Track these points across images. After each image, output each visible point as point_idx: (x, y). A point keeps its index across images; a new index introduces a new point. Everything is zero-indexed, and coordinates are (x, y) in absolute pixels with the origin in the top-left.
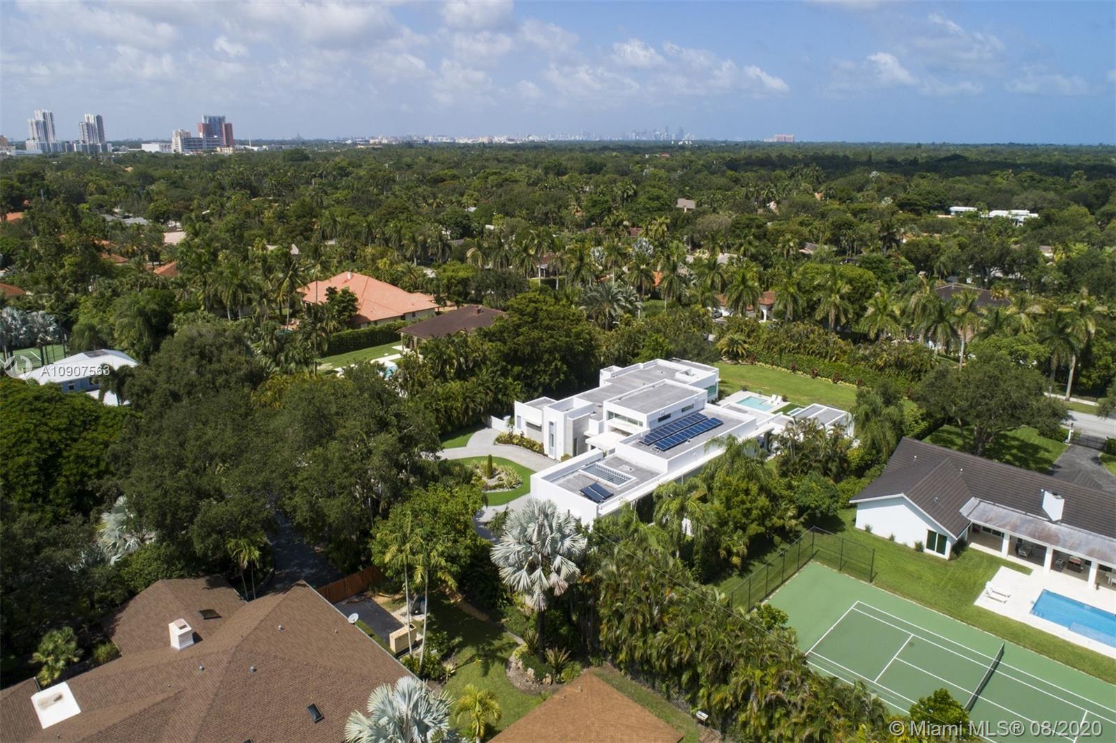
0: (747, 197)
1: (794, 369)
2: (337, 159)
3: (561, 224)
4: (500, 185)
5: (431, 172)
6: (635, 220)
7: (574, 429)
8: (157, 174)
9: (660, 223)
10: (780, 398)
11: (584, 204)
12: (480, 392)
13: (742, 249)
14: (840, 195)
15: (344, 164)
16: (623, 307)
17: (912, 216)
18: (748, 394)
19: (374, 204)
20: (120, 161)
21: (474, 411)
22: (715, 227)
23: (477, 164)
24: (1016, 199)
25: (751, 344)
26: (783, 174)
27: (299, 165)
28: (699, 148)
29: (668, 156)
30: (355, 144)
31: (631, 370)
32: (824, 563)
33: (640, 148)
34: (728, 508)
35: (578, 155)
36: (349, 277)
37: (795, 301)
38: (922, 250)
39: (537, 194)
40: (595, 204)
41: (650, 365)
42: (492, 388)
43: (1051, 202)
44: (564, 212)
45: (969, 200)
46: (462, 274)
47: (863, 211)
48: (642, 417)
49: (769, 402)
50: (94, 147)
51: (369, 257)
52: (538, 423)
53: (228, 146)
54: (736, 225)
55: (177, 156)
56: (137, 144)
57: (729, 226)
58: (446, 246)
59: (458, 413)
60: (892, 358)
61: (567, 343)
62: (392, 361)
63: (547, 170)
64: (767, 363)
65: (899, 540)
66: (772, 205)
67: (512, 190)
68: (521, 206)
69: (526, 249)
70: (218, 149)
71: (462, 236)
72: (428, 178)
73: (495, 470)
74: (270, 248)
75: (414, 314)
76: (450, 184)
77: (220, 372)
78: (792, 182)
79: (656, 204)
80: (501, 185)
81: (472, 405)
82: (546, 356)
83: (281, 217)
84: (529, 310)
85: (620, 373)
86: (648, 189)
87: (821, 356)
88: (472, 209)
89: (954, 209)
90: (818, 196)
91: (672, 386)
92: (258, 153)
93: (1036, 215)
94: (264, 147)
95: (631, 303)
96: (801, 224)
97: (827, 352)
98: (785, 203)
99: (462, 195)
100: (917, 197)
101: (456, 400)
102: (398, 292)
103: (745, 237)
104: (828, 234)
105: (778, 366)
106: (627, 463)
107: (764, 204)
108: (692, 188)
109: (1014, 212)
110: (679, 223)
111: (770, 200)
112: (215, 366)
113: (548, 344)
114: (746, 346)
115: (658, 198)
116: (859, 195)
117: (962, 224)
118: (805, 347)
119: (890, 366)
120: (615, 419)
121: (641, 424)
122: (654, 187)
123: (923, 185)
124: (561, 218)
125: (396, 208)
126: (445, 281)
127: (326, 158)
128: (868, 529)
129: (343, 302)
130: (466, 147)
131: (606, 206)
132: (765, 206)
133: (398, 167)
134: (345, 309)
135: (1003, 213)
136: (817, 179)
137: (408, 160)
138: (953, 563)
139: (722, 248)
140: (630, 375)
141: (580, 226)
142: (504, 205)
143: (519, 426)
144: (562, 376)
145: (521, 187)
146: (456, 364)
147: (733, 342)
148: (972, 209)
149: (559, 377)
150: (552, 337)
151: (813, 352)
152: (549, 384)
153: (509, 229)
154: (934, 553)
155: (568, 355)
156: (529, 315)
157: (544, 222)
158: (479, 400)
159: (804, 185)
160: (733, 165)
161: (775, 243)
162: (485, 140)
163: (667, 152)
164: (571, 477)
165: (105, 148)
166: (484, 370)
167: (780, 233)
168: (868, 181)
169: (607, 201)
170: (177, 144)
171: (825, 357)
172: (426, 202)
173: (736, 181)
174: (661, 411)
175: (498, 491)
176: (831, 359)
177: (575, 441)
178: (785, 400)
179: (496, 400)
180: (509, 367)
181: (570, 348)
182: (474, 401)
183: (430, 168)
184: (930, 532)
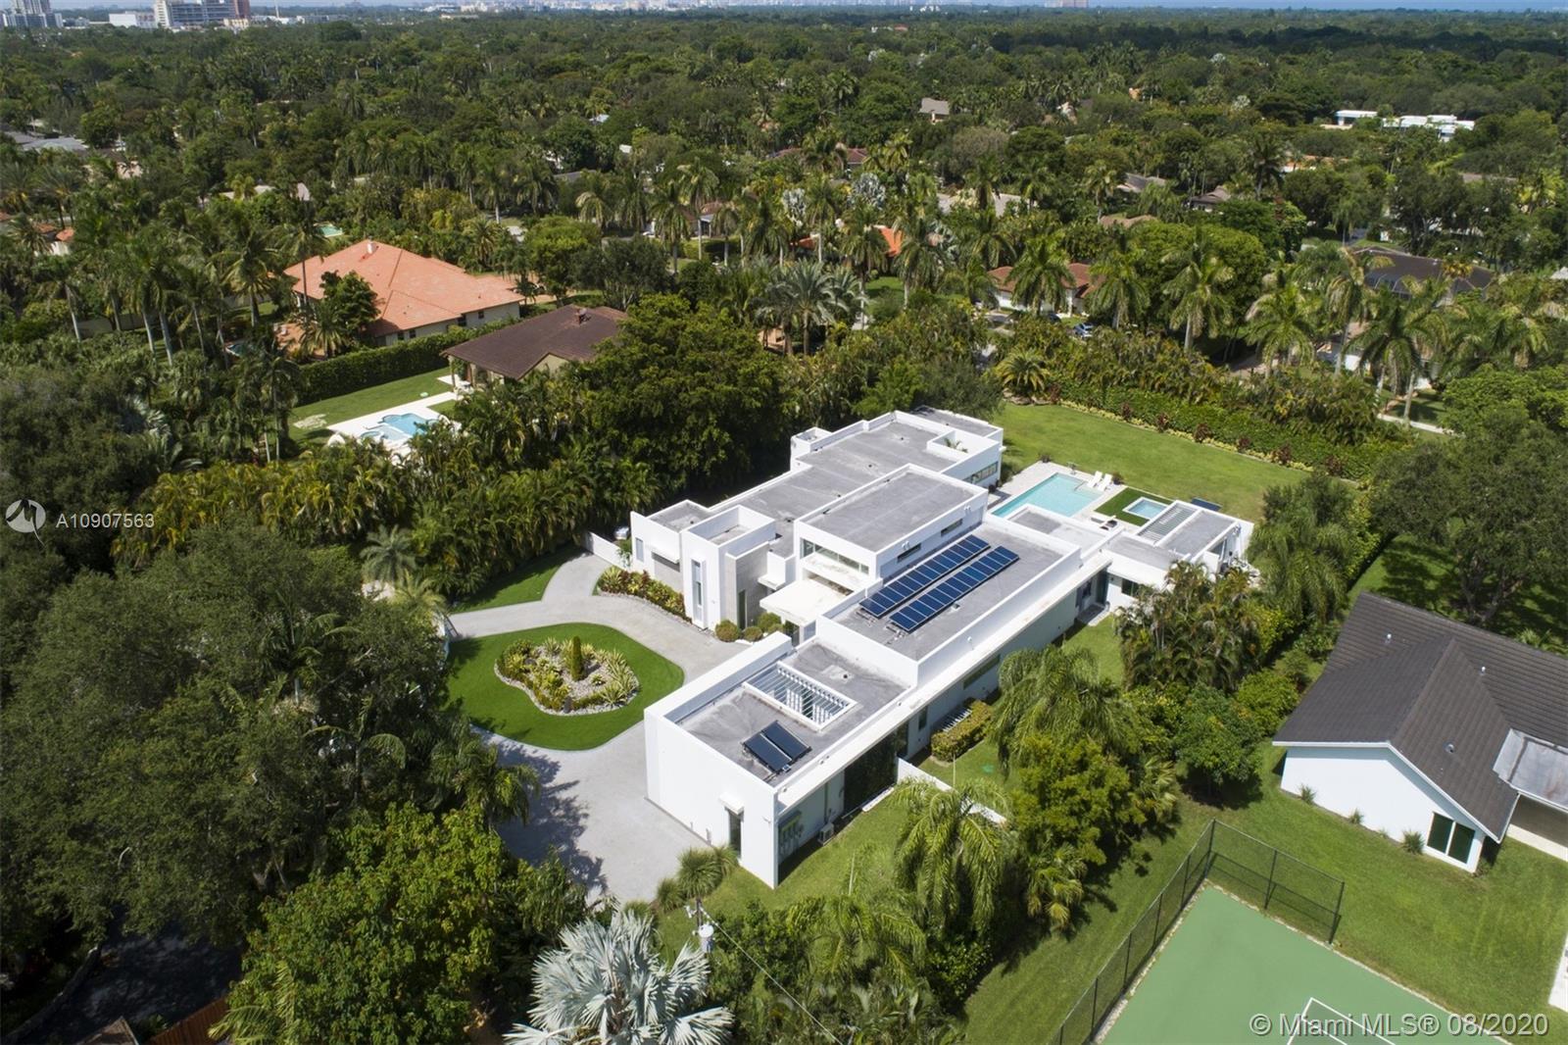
0: (1027, 95)
1: (1127, 415)
2: (403, 37)
3: (739, 141)
4: (645, 79)
5: (543, 56)
6: (856, 136)
7: (738, 576)
8: (115, 62)
9: (895, 148)
10: (1109, 477)
11: (775, 109)
12: (567, 490)
13: (1029, 188)
14: (1169, 93)
15: (413, 45)
16: (832, 309)
17: (1284, 127)
18: (1052, 468)
19: (444, 112)
20: (66, 42)
21: (557, 527)
22: (983, 147)
23: (616, 45)
24: (1437, 98)
25: (1052, 368)
26: (1080, 58)
27: (340, 48)
28: (950, 17)
29: (905, 29)
30: (439, 12)
31: (848, 433)
32: (1230, 889)
33: (863, 17)
34: (1044, 801)
35: (770, 28)
36: (370, 250)
37: (1130, 291)
38: (1314, 188)
39: (702, 94)
40: (792, 109)
41: (883, 421)
42: (591, 481)
43: (1490, 102)
44: (744, 124)
45: (1364, 99)
46: (563, 243)
47: (1211, 118)
48: (868, 557)
49: (1090, 485)
50: (35, 20)
51: (421, 206)
52: (674, 558)
53: (242, 17)
54: (1014, 147)
55: (160, 33)
56: (102, 14)
57: (1004, 147)
58: (550, 187)
59: (525, 534)
60: (1303, 401)
61: (728, 394)
62: (432, 407)
63: (722, 54)
64: (1079, 402)
65: (1370, 823)
66: (1065, 108)
67: (664, 86)
68: (677, 114)
69: (673, 196)
70: (226, 22)
71: (579, 166)
72: (538, 67)
73: (590, 657)
74: (261, 189)
75: (481, 313)
76: (569, 77)
77: (60, 472)
78: (1095, 72)
79: (888, 109)
80: (648, 79)
81: (552, 518)
82: (691, 420)
83: (283, 137)
84: (660, 332)
85: (827, 441)
86: (874, 84)
87: (1176, 394)
88: (603, 118)
89: (1343, 113)
90: (1134, 93)
91: (923, 479)
92: (288, 27)
93: (1469, 125)
94: (299, 18)
95: (848, 299)
96: (1116, 142)
97: (1186, 387)
98: (1087, 105)
99: (587, 95)
100: (1289, 96)
101: (520, 510)
102: (454, 274)
103: (1034, 169)
104: (1159, 158)
105: (1100, 408)
106: (838, 660)
107: (1053, 107)
108: (943, 80)
109: (1436, 118)
110: (925, 141)
111: (1062, 100)
112: (51, 461)
113: (695, 396)
114: (1045, 372)
115: (892, 99)
116: (1197, 92)
117: (1362, 139)
118: (1148, 377)
119: (1299, 414)
120: (815, 555)
121: (866, 569)
122: (885, 80)
123: (1295, 75)
124: (740, 132)
125: (476, 119)
126: (535, 255)
127: (386, 35)
128: (1307, 796)
129: (349, 299)
130: (605, 16)
131: (810, 113)
132: (1054, 111)
133: (495, 50)
134: (353, 311)
135: (1419, 121)
136: (1132, 66)
137: (513, 37)
138: (1484, 883)
139: (995, 186)
140: (848, 446)
141: (771, 146)
142: (651, 112)
143: (640, 557)
144: (722, 454)
145: (678, 82)
146: (523, 438)
147: (1022, 366)
148: (1372, 114)
149: (716, 454)
150: (702, 382)
151: (1162, 385)
152: (700, 468)
153: (653, 155)
154: (1444, 857)
155: (732, 415)
156: (662, 341)
157: (714, 139)
158: (565, 508)
159: (1114, 77)
160: (1003, 43)
161: (1079, 175)
162: (635, 6)
163: (903, 23)
164: (726, 700)
165: (51, 20)
166: (577, 448)
167: (1088, 159)
168: (1210, 69)
169: (810, 107)
170: (161, 14)
171: (1182, 396)
172: (528, 107)
173: (1010, 69)
174: (902, 541)
175: (591, 710)
176: (1192, 398)
177: (741, 596)
178: (1117, 481)
179: (600, 502)
180: (625, 438)
181: (735, 402)
182: (556, 510)
183: (543, 50)
184: (1437, 816)
